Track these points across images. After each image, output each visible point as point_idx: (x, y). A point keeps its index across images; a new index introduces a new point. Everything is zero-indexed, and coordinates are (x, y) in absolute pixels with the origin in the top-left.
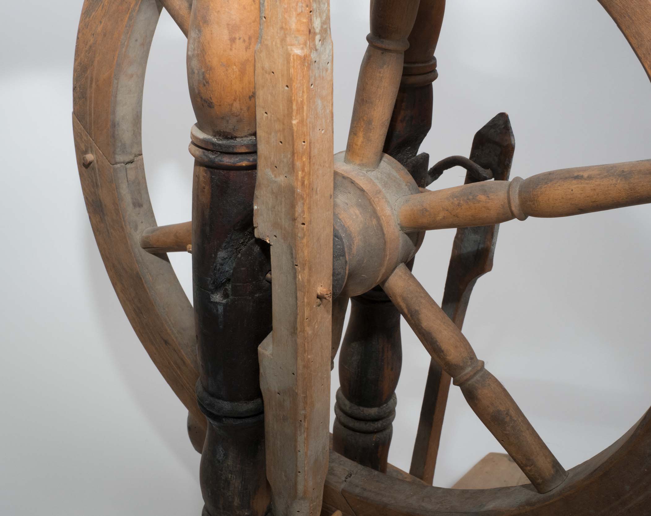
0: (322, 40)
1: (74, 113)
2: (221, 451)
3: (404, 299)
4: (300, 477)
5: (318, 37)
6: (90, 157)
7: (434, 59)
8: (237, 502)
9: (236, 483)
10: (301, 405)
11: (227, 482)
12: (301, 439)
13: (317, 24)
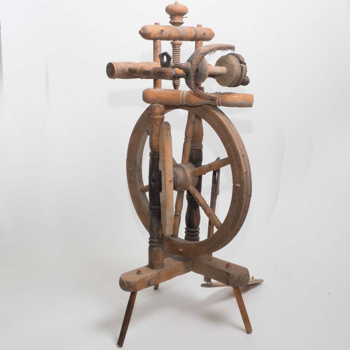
0: (169, 136)
1: (127, 159)
2: (153, 219)
3: (192, 191)
4: (167, 220)
5: (168, 136)
6: (130, 169)
7: (202, 145)
8: (155, 231)
9: (155, 226)
10: (167, 203)
11: (154, 225)
12: (167, 211)
13: (168, 133)
